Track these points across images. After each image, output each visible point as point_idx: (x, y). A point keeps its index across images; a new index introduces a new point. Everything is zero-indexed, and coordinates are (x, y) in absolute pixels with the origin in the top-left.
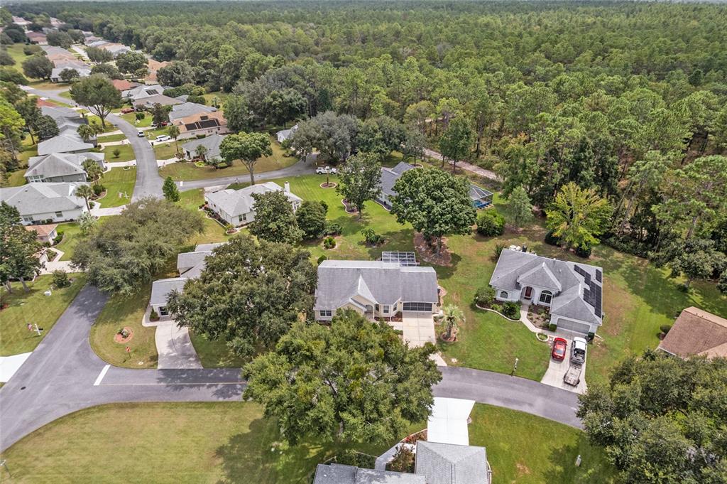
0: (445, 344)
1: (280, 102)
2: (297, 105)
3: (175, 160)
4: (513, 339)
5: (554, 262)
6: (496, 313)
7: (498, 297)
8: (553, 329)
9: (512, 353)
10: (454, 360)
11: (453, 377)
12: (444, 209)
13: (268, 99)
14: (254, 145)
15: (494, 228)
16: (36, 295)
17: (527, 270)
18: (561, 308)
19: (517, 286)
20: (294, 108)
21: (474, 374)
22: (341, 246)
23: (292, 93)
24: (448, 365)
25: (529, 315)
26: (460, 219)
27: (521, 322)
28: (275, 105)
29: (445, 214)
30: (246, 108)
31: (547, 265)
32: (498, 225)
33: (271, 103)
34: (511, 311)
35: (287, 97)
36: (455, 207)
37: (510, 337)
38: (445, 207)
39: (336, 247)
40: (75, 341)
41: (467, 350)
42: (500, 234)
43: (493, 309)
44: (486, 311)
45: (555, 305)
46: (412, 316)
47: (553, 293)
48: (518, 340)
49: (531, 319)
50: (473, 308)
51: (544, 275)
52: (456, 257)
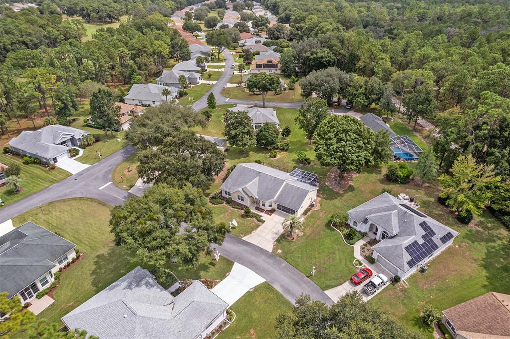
0: (283, 240)
1: (314, 57)
2: (326, 61)
3: (235, 85)
4: (335, 255)
5: (406, 212)
6: (340, 234)
7: (351, 225)
8: (371, 261)
9: (324, 264)
10: (280, 251)
11: (268, 260)
12: (339, 148)
13: (308, 54)
14: (264, 82)
15: (397, 176)
16: (114, 140)
17: (381, 212)
20: (323, 63)
21: (283, 265)
22: (279, 159)
23: (326, 52)
24: (273, 252)
25: (364, 245)
27: (353, 248)
28: (310, 59)
31: (399, 212)
32: (402, 175)
33: (309, 57)
34: (350, 236)
35: (319, 55)
37: (334, 254)
39: (276, 158)
40: (110, 166)
41: (295, 249)
42: (403, 183)
43: (340, 231)
44: (334, 230)
45: (384, 244)
46: (280, 214)
47: (390, 236)
48: (338, 257)
49: (363, 248)
50: (328, 225)
51: (388, 219)
52: (351, 188)
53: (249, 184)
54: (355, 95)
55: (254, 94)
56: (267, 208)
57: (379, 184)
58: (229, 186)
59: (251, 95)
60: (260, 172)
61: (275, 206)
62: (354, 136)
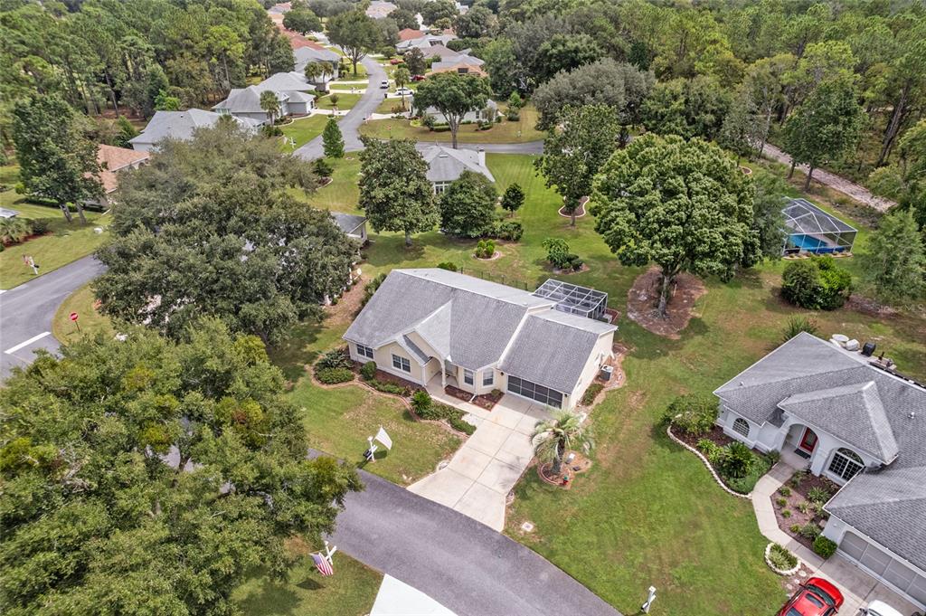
0: (535, 485)
1: (560, 51)
3: (389, 116)
4: (700, 533)
5: (904, 388)
6: (703, 459)
7: (729, 429)
8: (825, 550)
9: (674, 564)
10: (528, 527)
11: (494, 561)
12: (672, 212)
13: (546, 45)
14: (454, 87)
15: (815, 290)
16: (88, 230)
17: (819, 387)
18: (863, 507)
19: (777, 417)
21: (544, 576)
22: (500, 260)
23: (584, 40)
24: (506, 531)
25: (780, 492)
26: (700, 242)
27: (750, 502)
28: (551, 55)
29: (668, 224)
30: (512, 57)
31: (880, 389)
32: (826, 286)
33: (547, 51)
34: (736, 467)
35: (571, 46)
36: (696, 213)
37: (697, 526)
38: (674, 208)
39: (493, 259)
40: (56, 292)
41: (575, 516)
42: (827, 308)
43: (699, 449)
44: (682, 449)
45: (854, 494)
46: (516, 406)
47: (868, 462)
48: (711, 539)
49: (781, 504)
50: (658, 432)
51: (855, 411)
52: (698, 326)
53: (424, 322)
54: (663, 116)
55: (432, 130)
56: (480, 388)
57: (767, 313)
58: (368, 331)
59: (425, 132)
60: (454, 290)
61: (501, 383)
62: (708, 182)
